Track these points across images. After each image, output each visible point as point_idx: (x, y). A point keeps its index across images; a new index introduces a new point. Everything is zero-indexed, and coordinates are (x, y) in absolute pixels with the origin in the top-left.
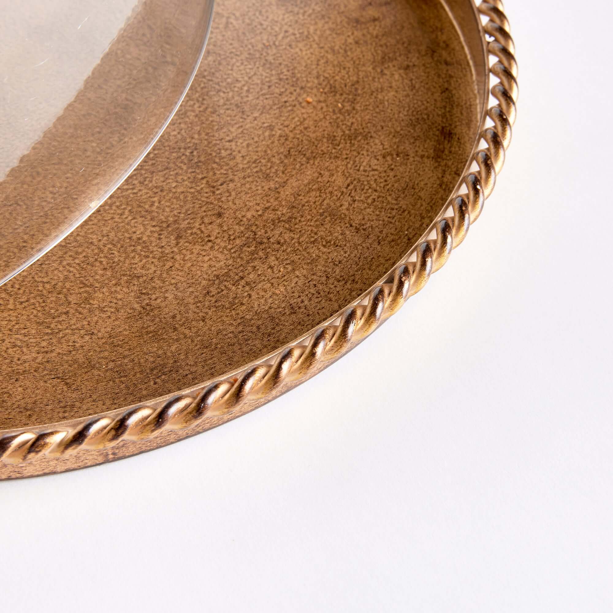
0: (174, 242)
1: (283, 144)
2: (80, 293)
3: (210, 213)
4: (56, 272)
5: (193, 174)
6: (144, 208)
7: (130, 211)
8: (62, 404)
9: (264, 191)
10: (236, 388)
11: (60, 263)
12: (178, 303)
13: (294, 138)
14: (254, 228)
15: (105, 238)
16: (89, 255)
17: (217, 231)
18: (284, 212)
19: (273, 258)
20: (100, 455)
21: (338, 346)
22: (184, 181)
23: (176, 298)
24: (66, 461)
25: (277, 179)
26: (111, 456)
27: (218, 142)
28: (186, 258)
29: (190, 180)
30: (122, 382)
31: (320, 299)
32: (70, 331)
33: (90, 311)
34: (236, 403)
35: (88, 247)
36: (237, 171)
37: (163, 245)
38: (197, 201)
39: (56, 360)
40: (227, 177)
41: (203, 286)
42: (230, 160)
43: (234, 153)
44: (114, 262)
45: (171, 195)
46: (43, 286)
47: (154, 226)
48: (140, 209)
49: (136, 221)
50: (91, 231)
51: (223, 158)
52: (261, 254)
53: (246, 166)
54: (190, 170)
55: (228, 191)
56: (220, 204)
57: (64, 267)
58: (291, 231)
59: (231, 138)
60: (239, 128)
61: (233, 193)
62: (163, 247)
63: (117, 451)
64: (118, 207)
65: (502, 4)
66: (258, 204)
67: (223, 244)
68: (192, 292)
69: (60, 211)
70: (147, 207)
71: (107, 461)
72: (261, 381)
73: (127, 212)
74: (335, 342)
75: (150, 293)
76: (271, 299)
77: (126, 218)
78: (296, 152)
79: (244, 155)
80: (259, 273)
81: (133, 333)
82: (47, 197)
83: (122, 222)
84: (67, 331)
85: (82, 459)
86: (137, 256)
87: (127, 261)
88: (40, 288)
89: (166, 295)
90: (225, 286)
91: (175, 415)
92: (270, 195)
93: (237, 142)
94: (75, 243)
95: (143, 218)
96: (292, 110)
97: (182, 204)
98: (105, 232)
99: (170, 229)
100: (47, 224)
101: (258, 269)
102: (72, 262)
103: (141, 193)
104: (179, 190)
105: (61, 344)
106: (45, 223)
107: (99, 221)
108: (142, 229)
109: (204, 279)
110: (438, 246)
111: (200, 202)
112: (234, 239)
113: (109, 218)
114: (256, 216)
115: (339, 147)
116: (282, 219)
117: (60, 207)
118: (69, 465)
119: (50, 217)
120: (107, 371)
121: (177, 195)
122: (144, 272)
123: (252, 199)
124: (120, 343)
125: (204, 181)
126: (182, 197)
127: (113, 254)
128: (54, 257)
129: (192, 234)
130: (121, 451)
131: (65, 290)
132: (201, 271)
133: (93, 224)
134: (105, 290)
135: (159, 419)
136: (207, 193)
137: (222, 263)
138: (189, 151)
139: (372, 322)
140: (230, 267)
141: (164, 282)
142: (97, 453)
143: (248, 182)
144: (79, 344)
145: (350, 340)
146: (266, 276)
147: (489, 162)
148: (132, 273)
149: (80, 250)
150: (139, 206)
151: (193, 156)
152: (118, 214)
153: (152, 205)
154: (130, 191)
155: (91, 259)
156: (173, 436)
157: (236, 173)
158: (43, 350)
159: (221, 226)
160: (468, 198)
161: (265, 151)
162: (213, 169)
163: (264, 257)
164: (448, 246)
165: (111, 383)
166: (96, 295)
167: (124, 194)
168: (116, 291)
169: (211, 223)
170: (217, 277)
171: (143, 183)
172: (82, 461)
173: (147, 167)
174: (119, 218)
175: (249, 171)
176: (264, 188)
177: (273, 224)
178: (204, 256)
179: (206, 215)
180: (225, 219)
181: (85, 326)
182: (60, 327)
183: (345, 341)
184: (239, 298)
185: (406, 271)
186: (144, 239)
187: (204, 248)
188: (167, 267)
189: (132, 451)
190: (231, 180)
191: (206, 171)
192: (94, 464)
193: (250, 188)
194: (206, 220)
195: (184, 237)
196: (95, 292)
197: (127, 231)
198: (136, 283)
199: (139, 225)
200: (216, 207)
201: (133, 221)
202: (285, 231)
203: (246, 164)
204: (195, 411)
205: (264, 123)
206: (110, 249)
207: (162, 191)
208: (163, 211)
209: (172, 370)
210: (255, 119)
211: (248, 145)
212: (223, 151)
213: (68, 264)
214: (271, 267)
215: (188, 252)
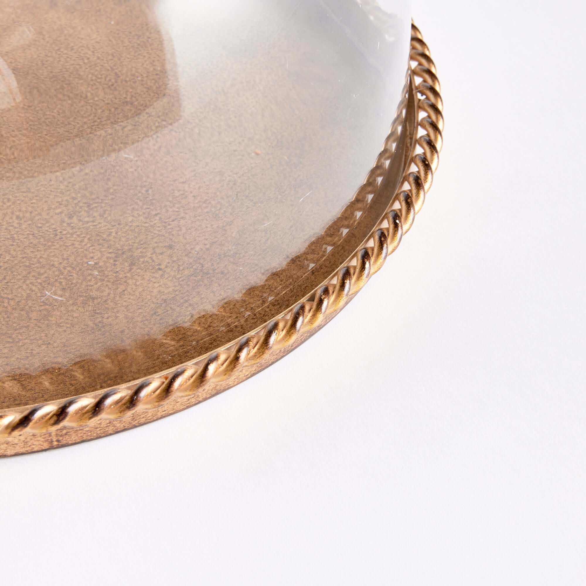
0: (128, 268)
1: (232, 188)
2: (40, 311)
3: (161, 245)
4: (20, 290)
5: (147, 210)
6: (102, 237)
7: (89, 239)
8: (17, 402)
9: (213, 228)
10: (166, 385)
11: (24, 282)
12: (128, 322)
13: (241, 183)
14: (202, 261)
15: (66, 262)
16: (50, 276)
17: (167, 261)
18: (230, 248)
19: (216, 285)
20: (46, 441)
21: (260, 353)
22: (139, 215)
23: (126, 317)
24: (15, 445)
25: (225, 219)
26: (55, 443)
27: (172, 183)
28: (138, 283)
29: (145, 216)
30: (71, 384)
31: (256, 320)
32: (29, 341)
33: (48, 326)
34: (166, 397)
35: (49, 269)
36: (189, 209)
37: (117, 270)
38: (149, 233)
39: (15, 363)
40: (179, 215)
41: (151, 309)
42: (182, 199)
43: (186, 194)
44: (72, 284)
45: (127, 228)
46: (8, 303)
47: (110, 253)
48: (98, 238)
49: (93, 247)
50: (53, 254)
51: (177, 197)
52: (206, 281)
53: (196, 205)
54: (145, 207)
55: (179, 226)
56: (171, 237)
57: (27, 285)
58: (234, 263)
59: (184, 180)
60: (192, 172)
61: (184, 229)
62: (117, 272)
63: (61, 439)
64: (78, 235)
65: (435, 66)
66: (207, 239)
67: (172, 273)
68: (142, 313)
69: (26, 236)
70: (105, 236)
71: (52, 448)
72: (189, 380)
73: (86, 240)
74: (259, 349)
75: (103, 312)
76: (211, 319)
77: (86, 245)
78: (243, 196)
79: (195, 195)
80: (202, 297)
81: (85, 343)
82: (13, 222)
83: (82, 248)
84: (26, 341)
85: (30, 444)
86: (93, 280)
87: (84, 283)
88: (6, 304)
89: (118, 315)
90: (171, 308)
91: (111, 405)
92: (217, 232)
93: (189, 184)
94: (38, 265)
95: (101, 246)
96: (241, 159)
97: (136, 235)
98: (65, 256)
99: (125, 256)
100: (14, 247)
101: (202, 294)
102: (34, 281)
103: (100, 225)
104: (134, 224)
105: (21, 351)
106: (12, 245)
107: (61, 246)
108: (99, 255)
109: (153, 303)
110: (358, 270)
111: (152, 234)
112: (183, 270)
113: (70, 244)
114: (204, 249)
115: (284, 194)
116: (227, 254)
117: (26, 233)
118: (19, 450)
119: (17, 241)
120: (59, 375)
121: (133, 228)
122: (98, 293)
123: (201, 235)
124: (72, 351)
125: (157, 218)
126: (136, 230)
127: (72, 276)
128: (19, 276)
129: (143, 262)
130: (64, 439)
131: (27, 307)
132: (151, 296)
133: (55, 249)
134: (62, 309)
135: (96, 407)
136: (159, 227)
137: (171, 289)
138: (145, 189)
139: (292, 333)
140: (177, 293)
141: (116, 304)
142: (43, 440)
143: (198, 220)
144: (36, 352)
145: (271, 347)
146: (208, 299)
147: (409, 201)
148: (87, 294)
149: (42, 271)
150: (98, 235)
151: (148, 194)
152: (78, 241)
153: (110, 235)
154: (90, 224)
155: (51, 280)
156: (111, 428)
157: (187, 211)
158: (4, 356)
159: (170, 256)
160: (388, 231)
161: (215, 193)
162: (166, 206)
163: (208, 284)
164: (366, 271)
165: (62, 385)
166: (55, 313)
167: (85, 226)
168: (72, 310)
169: (161, 254)
170: (165, 301)
171: (103, 216)
172: (30, 446)
173: (107, 201)
174: (79, 245)
175: (200, 211)
176: (213, 226)
177: (219, 258)
178: (155, 282)
179: (158, 247)
180: (176, 251)
181: (43, 337)
182: (21, 337)
183: (267, 348)
184: (181, 316)
185: (326, 291)
186: (100, 264)
187: (155, 275)
188: (120, 290)
189: (74, 439)
190: (182, 218)
191: (159, 208)
192: (40, 449)
193: (200, 225)
194: (158, 251)
195: (136, 264)
196: (54, 310)
197: (86, 256)
198: (91, 304)
199: (96, 252)
200: (167, 240)
201: (91, 248)
202: (229, 264)
203: (197, 203)
204: (128, 403)
205: (215, 169)
206: (69, 271)
207: (119, 224)
208: (119, 241)
209: (117, 376)
210: (207, 164)
211: (199, 188)
212: (176, 192)
213: (31, 283)
214: (213, 292)
215: (140, 278)
